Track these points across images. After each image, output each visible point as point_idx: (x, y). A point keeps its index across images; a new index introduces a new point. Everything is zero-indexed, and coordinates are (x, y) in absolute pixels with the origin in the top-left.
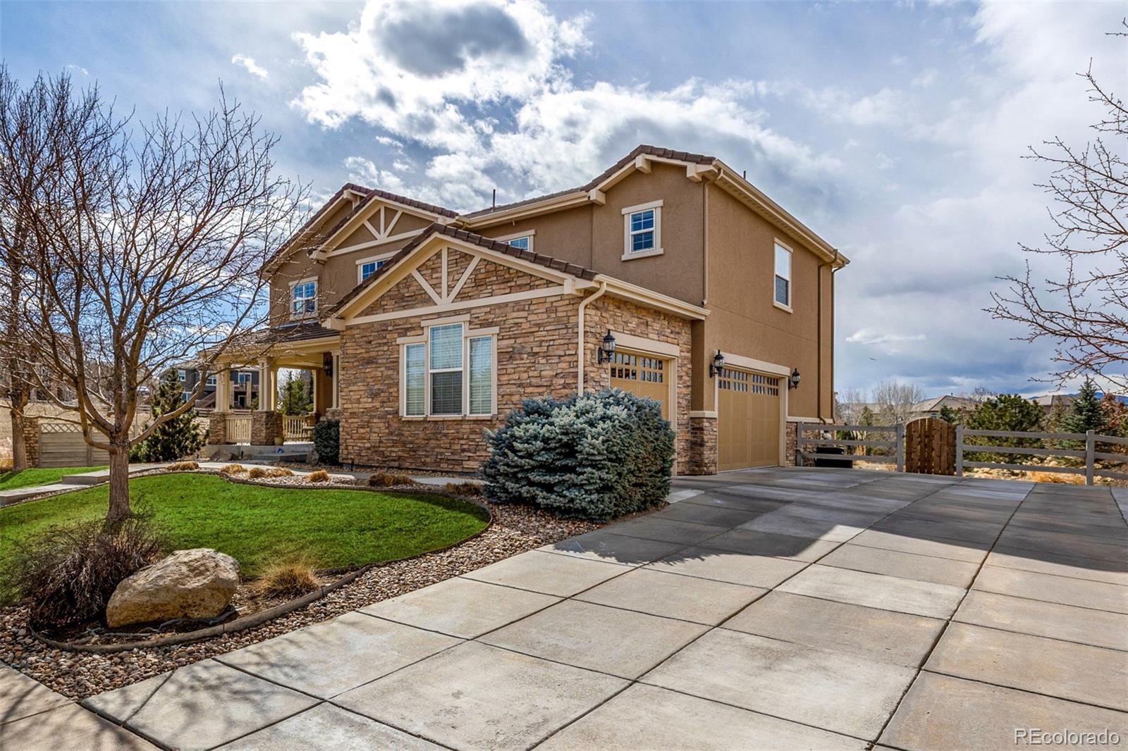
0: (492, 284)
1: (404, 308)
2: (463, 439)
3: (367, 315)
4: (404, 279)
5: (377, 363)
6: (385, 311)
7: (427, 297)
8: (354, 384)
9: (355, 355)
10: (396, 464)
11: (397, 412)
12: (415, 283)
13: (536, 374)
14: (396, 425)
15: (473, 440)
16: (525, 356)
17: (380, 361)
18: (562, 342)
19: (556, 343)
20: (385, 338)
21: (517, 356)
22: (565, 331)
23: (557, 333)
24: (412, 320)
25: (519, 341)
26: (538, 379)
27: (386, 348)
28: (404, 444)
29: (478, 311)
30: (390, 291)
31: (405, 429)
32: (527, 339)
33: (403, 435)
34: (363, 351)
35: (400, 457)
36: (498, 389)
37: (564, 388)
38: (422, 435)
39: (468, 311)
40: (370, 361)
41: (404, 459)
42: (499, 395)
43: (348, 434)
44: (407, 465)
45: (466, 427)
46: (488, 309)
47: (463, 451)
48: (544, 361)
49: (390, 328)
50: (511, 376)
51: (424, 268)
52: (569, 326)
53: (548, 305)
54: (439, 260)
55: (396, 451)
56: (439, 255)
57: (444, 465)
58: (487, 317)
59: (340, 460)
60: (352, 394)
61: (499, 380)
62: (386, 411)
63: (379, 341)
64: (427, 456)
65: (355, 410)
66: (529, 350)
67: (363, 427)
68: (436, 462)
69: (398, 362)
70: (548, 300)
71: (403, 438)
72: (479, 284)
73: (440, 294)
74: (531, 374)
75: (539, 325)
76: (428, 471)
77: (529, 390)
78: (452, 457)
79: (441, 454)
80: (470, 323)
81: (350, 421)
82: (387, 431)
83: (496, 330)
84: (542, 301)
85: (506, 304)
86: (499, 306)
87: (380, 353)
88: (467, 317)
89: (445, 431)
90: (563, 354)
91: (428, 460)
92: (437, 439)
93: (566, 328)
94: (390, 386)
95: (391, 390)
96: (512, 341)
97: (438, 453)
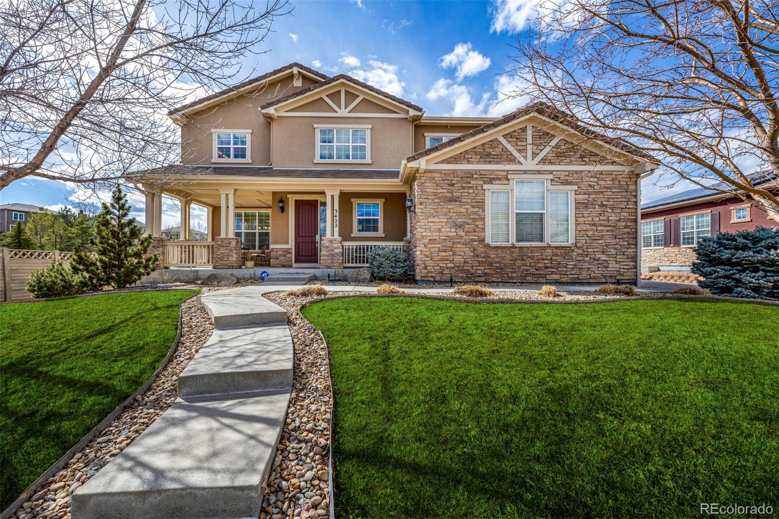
0: (570, 156)
1: (490, 162)
2: (546, 259)
3: (449, 163)
4: (491, 141)
5: (460, 201)
6: (469, 162)
7: (513, 158)
8: (434, 217)
9: (435, 194)
10: (483, 279)
11: (484, 240)
12: (501, 146)
13: (605, 218)
14: (483, 250)
15: (555, 260)
16: (597, 207)
17: (463, 200)
18: (624, 200)
19: (619, 200)
20: (470, 183)
21: (591, 206)
22: (625, 194)
23: (620, 194)
24: (498, 173)
25: (592, 196)
26: (606, 222)
27: (471, 191)
28: (491, 264)
29: (559, 173)
30: (475, 148)
31: (491, 252)
32: (598, 196)
33: (489, 257)
34: (445, 191)
35: (485, 274)
36: (576, 227)
37: (625, 228)
38: (508, 257)
39: (551, 172)
40: (452, 200)
41: (491, 275)
42: (576, 230)
43: (427, 257)
44: (494, 279)
45: (549, 251)
46: (567, 173)
47: (547, 268)
48: (610, 211)
49: (475, 176)
50: (586, 219)
51: (509, 136)
52: (629, 190)
53: (613, 176)
54: (525, 133)
55: (480, 270)
56: (524, 130)
57: (529, 279)
58: (566, 178)
59: (418, 278)
60: (430, 224)
61: (576, 221)
62: (472, 239)
63: (464, 185)
64: (512, 272)
65: (435, 238)
66: (600, 203)
67: (445, 251)
68: (521, 276)
69: (483, 202)
70: (614, 173)
71: (489, 260)
72: (560, 156)
73: (525, 157)
74: (601, 218)
75: (607, 188)
76: (515, 283)
77: (599, 228)
78: (537, 272)
79: (527, 270)
80: (552, 180)
81: (429, 246)
82: (472, 254)
83: (575, 187)
84: (609, 173)
85: (582, 171)
86: (577, 172)
87: (463, 194)
88: (551, 177)
89: (530, 254)
90: (624, 207)
91: (515, 275)
92: (523, 260)
93: (627, 192)
94: (475, 220)
95: (477, 223)
96: (587, 196)
97: (524, 270)
